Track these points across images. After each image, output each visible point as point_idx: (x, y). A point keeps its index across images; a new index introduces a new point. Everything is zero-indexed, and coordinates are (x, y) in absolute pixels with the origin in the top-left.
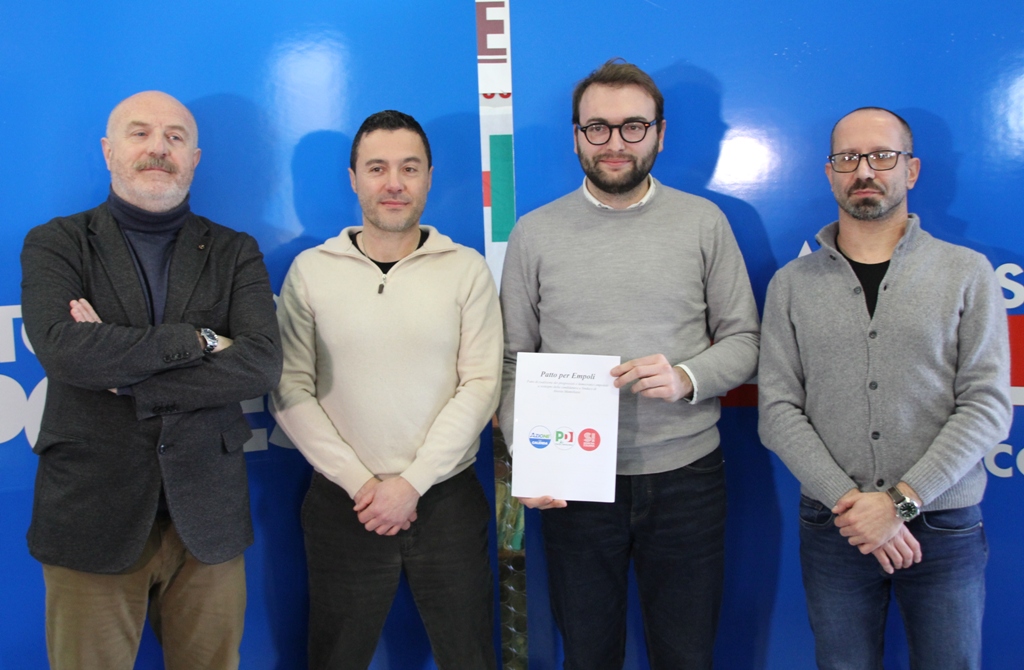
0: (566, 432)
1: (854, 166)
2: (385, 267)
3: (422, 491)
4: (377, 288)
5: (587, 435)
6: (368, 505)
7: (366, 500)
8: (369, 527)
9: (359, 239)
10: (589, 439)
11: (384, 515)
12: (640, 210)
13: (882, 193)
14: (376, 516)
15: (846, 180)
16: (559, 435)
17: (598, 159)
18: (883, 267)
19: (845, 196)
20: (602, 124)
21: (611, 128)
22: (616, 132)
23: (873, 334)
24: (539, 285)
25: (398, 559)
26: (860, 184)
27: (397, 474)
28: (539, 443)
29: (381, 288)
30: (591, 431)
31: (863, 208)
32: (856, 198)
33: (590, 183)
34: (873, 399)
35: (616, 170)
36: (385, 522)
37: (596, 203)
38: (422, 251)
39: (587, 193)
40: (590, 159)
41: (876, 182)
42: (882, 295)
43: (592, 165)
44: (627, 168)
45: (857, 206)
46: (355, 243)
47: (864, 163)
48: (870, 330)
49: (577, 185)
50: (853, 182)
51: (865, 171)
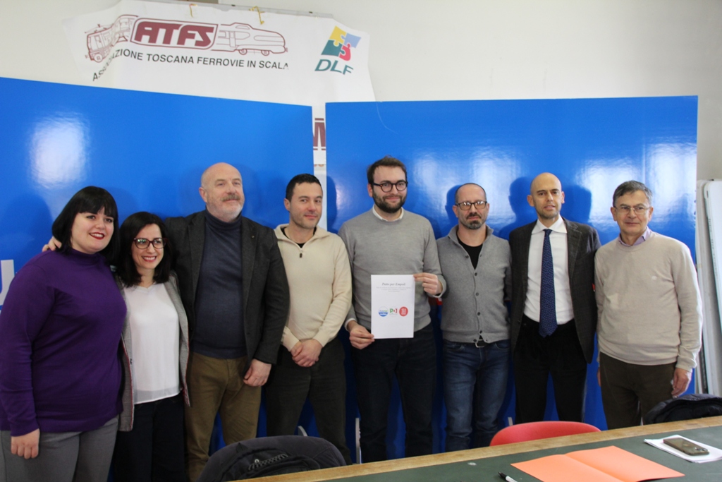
0: (394, 309)
1: (468, 207)
2: (301, 245)
3: (323, 345)
4: (299, 256)
5: (403, 310)
6: (299, 353)
7: (298, 351)
8: (299, 363)
9: (286, 231)
10: (403, 311)
11: (308, 357)
12: (398, 221)
13: (480, 218)
14: (304, 357)
15: (465, 213)
16: (391, 310)
17: (385, 198)
18: (480, 247)
19: (465, 219)
20: (388, 183)
21: (392, 184)
22: (394, 186)
23: (476, 274)
24: (354, 253)
25: (310, 378)
26: (472, 215)
27: (311, 339)
28: (383, 314)
29: (301, 255)
30: (404, 308)
31: (473, 225)
32: (469, 220)
33: (377, 207)
34: (477, 300)
35: (394, 202)
36: (308, 360)
37: (381, 218)
38: (315, 237)
39: (375, 212)
40: (382, 198)
41: (478, 213)
42: (480, 259)
43: (383, 200)
44: (398, 201)
45: (471, 224)
46: (284, 234)
47: (473, 206)
48: (475, 272)
49: (370, 208)
50: (468, 214)
51: (473, 210)
